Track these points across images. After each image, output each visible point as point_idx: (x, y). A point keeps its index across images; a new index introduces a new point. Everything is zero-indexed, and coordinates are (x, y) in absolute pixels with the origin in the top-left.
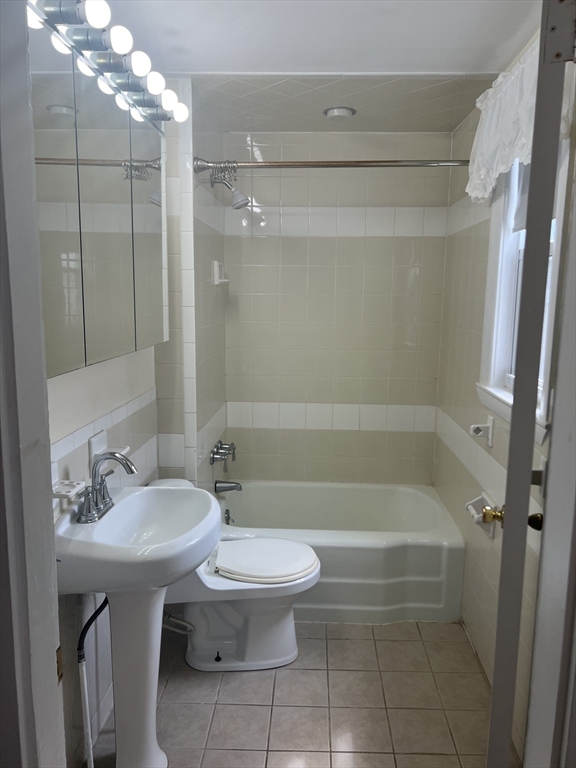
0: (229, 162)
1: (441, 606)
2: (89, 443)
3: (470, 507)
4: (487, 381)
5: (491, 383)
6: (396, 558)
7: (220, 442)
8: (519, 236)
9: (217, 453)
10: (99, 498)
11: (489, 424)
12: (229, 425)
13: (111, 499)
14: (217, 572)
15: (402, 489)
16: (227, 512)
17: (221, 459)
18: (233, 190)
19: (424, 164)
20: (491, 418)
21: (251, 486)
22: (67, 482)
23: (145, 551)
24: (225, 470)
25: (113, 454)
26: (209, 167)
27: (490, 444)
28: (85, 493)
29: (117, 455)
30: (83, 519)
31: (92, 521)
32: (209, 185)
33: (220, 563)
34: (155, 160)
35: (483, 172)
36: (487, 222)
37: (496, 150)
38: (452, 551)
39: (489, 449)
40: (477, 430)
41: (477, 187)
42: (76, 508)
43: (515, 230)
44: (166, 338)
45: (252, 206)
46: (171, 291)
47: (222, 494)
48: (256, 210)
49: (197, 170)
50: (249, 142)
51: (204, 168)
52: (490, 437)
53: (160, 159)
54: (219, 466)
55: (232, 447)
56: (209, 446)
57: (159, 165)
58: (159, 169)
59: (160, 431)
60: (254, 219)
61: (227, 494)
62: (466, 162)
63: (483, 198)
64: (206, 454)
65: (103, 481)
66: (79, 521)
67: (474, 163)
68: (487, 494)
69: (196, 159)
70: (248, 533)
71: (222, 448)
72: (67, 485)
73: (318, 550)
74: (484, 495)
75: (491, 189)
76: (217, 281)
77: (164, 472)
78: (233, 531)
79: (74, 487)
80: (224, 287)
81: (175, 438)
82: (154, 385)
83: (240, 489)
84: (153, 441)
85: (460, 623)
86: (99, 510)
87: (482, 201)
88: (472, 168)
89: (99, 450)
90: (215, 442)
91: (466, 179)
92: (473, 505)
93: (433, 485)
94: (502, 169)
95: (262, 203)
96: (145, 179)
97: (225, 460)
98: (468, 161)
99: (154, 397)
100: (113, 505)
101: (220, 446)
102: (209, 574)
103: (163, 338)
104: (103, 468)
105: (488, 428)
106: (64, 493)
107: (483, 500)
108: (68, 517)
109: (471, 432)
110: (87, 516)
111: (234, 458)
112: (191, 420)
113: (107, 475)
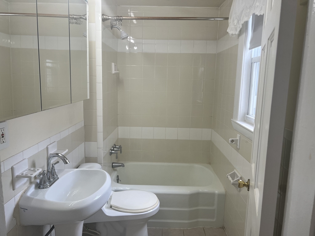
0: (119, 17)
1: (214, 220)
2: (47, 148)
3: (229, 176)
4: (236, 118)
5: (239, 119)
6: (194, 198)
7: (115, 145)
8: (252, 51)
9: (113, 150)
10: (51, 176)
11: (238, 138)
12: (119, 137)
13: (57, 176)
14: (111, 207)
15: (196, 166)
16: (118, 176)
17: (115, 153)
18: (121, 31)
19: (207, 19)
20: (238, 135)
21: (129, 165)
22: (32, 169)
23: (72, 204)
24: (117, 158)
25: (57, 154)
26: (109, 19)
27: (238, 147)
28: (43, 173)
29: (59, 155)
30: (42, 187)
31: (46, 187)
32: (110, 28)
33: (113, 203)
34: (84, 15)
35: (236, 22)
36: (237, 46)
37: (242, 11)
38: (220, 195)
39: (238, 150)
40: (232, 141)
41: (232, 29)
42: (38, 181)
43: (250, 49)
44: (88, 98)
45: (130, 39)
46: (90, 75)
47: (115, 168)
48: (132, 41)
49: (104, 20)
50: (129, 11)
51: (107, 19)
52: (238, 144)
53: (86, 14)
54: (114, 156)
55: (120, 147)
56: (110, 146)
57: (86, 17)
58: (86, 19)
59: (85, 141)
60: (131, 45)
61: (118, 168)
62: (227, 19)
63: (235, 34)
64: (108, 150)
65: (53, 167)
66: (39, 188)
67: (231, 19)
68: (237, 171)
69: (103, 15)
70: (127, 187)
71: (115, 148)
72: (32, 170)
73: (158, 195)
74: (235, 170)
75: (239, 30)
76: (113, 72)
77: (88, 160)
78: (120, 187)
79: (35, 171)
80: (117, 75)
81: (93, 144)
82: (83, 119)
83: (124, 166)
84: (82, 145)
85: (223, 228)
86: (50, 182)
87: (234, 36)
88: (230, 21)
89: (52, 151)
90: (112, 145)
91: (227, 26)
92: (231, 175)
93: (210, 164)
94: (245, 19)
95: (135, 38)
96: (79, 24)
97: (117, 153)
98: (228, 18)
99: (83, 125)
100: (58, 178)
101: (114, 146)
102: (107, 208)
103: (87, 98)
104: (53, 161)
105: (237, 140)
106: (29, 175)
107: (234, 173)
108: (33, 186)
109: (230, 142)
110: (43, 185)
111: (121, 152)
112: (100, 136)
113: (55, 164)
